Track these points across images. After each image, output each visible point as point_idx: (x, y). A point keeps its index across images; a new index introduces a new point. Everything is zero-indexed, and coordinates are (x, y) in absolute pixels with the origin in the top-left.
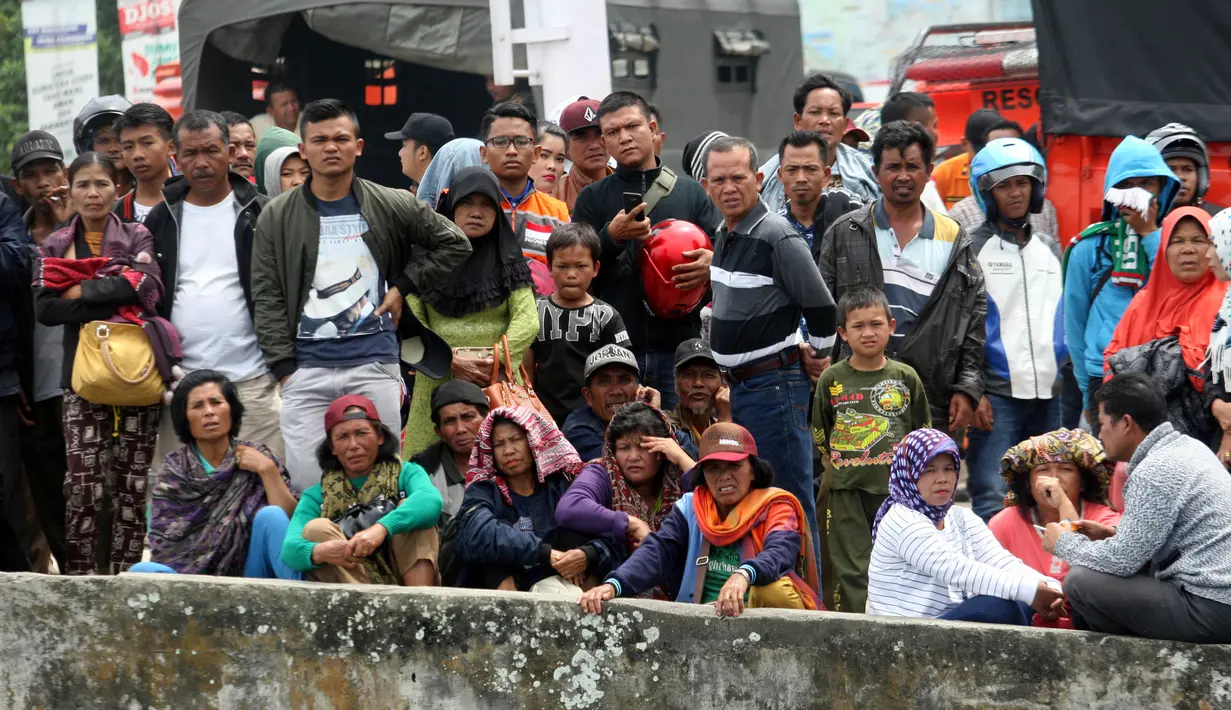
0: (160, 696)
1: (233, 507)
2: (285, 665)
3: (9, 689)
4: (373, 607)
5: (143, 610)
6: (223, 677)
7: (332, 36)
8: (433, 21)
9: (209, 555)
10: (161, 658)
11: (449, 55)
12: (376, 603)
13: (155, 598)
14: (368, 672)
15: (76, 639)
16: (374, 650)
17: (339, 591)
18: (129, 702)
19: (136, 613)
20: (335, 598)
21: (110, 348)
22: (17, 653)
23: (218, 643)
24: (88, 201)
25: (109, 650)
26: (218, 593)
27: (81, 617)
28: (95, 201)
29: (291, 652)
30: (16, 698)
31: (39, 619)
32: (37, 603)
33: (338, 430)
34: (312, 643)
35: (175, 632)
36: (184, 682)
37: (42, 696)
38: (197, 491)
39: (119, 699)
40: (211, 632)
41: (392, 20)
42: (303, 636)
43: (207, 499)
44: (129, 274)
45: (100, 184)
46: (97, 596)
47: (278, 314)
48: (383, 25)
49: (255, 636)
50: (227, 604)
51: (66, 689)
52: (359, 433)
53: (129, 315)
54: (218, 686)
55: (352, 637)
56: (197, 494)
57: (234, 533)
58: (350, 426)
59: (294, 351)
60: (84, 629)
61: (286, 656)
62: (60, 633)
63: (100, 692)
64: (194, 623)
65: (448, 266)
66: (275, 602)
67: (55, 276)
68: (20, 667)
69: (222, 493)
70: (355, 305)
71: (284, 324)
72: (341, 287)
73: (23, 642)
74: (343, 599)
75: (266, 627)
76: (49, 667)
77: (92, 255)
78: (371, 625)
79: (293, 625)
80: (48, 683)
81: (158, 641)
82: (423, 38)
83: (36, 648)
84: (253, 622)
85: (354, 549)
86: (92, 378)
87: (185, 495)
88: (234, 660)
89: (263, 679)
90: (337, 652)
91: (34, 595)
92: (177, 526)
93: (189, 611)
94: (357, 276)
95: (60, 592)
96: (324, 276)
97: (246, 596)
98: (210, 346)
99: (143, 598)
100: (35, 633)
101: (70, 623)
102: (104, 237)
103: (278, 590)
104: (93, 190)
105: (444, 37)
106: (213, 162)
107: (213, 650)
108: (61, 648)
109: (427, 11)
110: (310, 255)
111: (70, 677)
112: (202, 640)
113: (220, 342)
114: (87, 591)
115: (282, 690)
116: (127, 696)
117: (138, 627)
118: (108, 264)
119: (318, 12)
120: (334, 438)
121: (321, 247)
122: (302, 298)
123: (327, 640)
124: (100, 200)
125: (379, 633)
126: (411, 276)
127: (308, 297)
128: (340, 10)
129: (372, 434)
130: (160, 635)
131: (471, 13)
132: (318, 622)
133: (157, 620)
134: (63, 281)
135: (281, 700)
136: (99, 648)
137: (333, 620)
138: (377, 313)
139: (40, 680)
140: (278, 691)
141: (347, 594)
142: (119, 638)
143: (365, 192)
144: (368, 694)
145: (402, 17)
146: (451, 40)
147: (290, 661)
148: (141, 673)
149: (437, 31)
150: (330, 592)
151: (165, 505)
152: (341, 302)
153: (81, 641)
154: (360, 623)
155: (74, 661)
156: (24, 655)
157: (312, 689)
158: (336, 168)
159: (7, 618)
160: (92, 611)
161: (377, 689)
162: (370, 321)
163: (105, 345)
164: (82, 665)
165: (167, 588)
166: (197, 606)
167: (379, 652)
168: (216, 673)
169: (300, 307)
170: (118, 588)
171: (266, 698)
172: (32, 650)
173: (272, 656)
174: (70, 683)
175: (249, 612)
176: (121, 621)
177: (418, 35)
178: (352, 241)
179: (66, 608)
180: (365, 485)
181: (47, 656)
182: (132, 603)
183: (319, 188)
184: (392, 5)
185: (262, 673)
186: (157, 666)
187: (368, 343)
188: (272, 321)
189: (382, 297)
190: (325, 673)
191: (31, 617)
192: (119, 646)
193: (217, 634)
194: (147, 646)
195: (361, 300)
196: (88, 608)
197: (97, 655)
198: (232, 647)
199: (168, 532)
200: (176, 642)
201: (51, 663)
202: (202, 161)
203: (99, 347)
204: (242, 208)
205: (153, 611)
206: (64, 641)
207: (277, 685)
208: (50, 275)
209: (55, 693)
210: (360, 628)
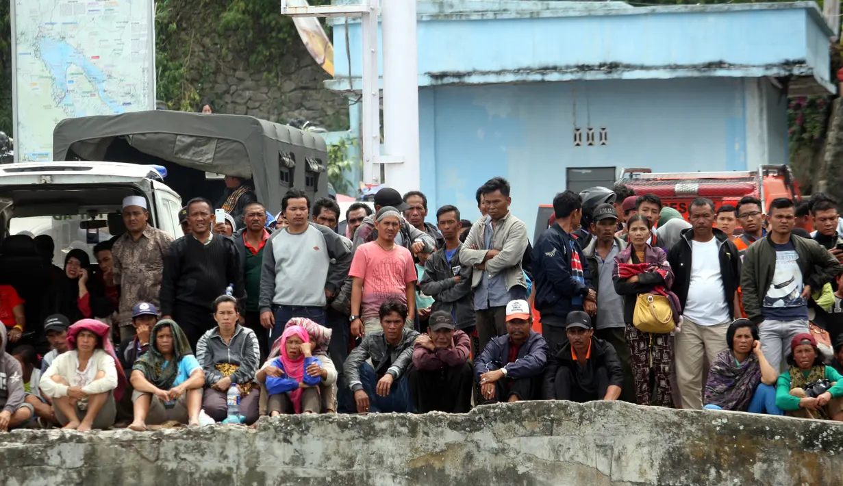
0: (725, 466)
1: (746, 382)
2: (787, 455)
3: (651, 459)
4: (832, 430)
5: (719, 426)
6: (757, 458)
7: (142, 150)
8: (200, 145)
9: (734, 403)
10: (727, 448)
11: (208, 164)
12: (833, 428)
13: (725, 421)
14: (828, 459)
15: (685, 438)
16: (832, 450)
17: (816, 422)
18: (710, 467)
19: (716, 427)
20: (813, 425)
21: (654, 307)
22: (656, 443)
23: (755, 443)
24: (636, 237)
25: (702, 443)
26: (756, 420)
27: (689, 428)
28: (639, 237)
29: (791, 449)
30: (654, 463)
31: (668, 428)
32: (667, 420)
33: (798, 348)
34: (801, 445)
35: (734, 437)
36: (738, 460)
37: (667, 463)
38: (733, 373)
39: (705, 466)
40: (751, 438)
41: (177, 143)
42: (797, 441)
43: (737, 378)
44: (661, 271)
45: (642, 229)
46: (697, 419)
47: (754, 296)
48: (172, 145)
49: (773, 441)
50: (760, 425)
51: (680, 460)
52: (807, 350)
53: (660, 290)
54: (754, 462)
55: (821, 444)
56: (733, 374)
57: (746, 392)
58: (802, 347)
59: (762, 312)
60: (690, 433)
61: (788, 450)
62: (678, 434)
63: (696, 463)
64: (745, 433)
65: (832, 275)
66: (784, 425)
67: (626, 272)
68: (657, 449)
69: (742, 375)
70: (792, 293)
71: (757, 300)
72: (785, 284)
73: (659, 438)
74: (817, 426)
75: (779, 437)
76: (671, 450)
77: (640, 262)
78: (830, 438)
79: (793, 437)
80: (670, 456)
81: (726, 441)
82: (194, 154)
83: (666, 441)
84: (773, 434)
85: (819, 402)
86: (645, 320)
87: (727, 374)
88: (762, 451)
89: (776, 460)
90: (813, 450)
91: (666, 417)
92: (721, 387)
93: (741, 428)
94: (793, 279)
95: (679, 416)
96: (778, 278)
97: (769, 422)
98: (708, 307)
99: (720, 420)
100: (666, 434)
101: (683, 430)
102: (645, 254)
103: (785, 420)
104: (639, 232)
105: (206, 154)
106: (707, 221)
107: (752, 446)
108: (678, 441)
109: (196, 140)
110: (772, 268)
111: (682, 455)
112: (748, 441)
113: (713, 305)
114: (692, 416)
115: (785, 465)
116: (709, 465)
117: (716, 434)
118: (649, 266)
119: (135, 136)
120: (795, 352)
121: (777, 265)
122: (767, 288)
123: (809, 444)
124: (642, 237)
125: (835, 442)
126: (816, 280)
127: (769, 287)
128: (148, 136)
129: (812, 352)
130: (727, 438)
131: (222, 142)
132: (804, 436)
133: (726, 431)
134: (628, 274)
135: (785, 470)
136: (697, 442)
137: (812, 436)
138: (801, 297)
139: (667, 455)
140: (783, 467)
141: (819, 424)
142: (707, 438)
143: (797, 241)
144: (828, 469)
145: (183, 142)
146: (210, 156)
147: (790, 453)
148: (717, 455)
149: (202, 151)
150: (811, 422)
151: (717, 376)
152: (787, 290)
153: (688, 439)
154: (825, 437)
155: (684, 448)
156: (660, 444)
157: (800, 466)
158: (785, 231)
159: (652, 426)
160: (694, 426)
161: (832, 468)
162: (799, 300)
163: (651, 305)
164: (688, 450)
165: (731, 417)
166: (746, 426)
167: (833, 450)
168: (754, 457)
169: (765, 292)
170: (708, 415)
171: (777, 469)
172: (664, 442)
173: (781, 450)
174: (681, 458)
175: (771, 430)
176: (709, 430)
177: (191, 152)
178: (791, 263)
179: (681, 423)
180: (810, 375)
181: (670, 445)
182: (714, 423)
183: (775, 239)
184: (177, 135)
185: (776, 457)
186: (725, 452)
187: (797, 310)
188: (752, 298)
189: (803, 290)
190: (807, 459)
191: (664, 427)
192: (706, 441)
193: (755, 439)
194: (720, 443)
195: (794, 290)
196: (692, 423)
197: (696, 445)
198: (762, 445)
199: (717, 389)
200: (735, 441)
201: (673, 448)
202: (701, 220)
203: (648, 305)
204: (722, 244)
205: (724, 426)
206: (679, 438)
207: (783, 463)
208: (622, 271)
209: (674, 462)
210: (825, 439)
